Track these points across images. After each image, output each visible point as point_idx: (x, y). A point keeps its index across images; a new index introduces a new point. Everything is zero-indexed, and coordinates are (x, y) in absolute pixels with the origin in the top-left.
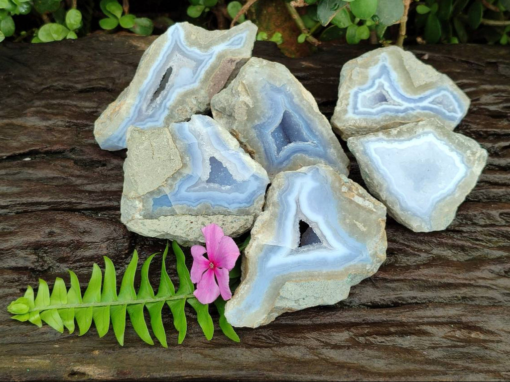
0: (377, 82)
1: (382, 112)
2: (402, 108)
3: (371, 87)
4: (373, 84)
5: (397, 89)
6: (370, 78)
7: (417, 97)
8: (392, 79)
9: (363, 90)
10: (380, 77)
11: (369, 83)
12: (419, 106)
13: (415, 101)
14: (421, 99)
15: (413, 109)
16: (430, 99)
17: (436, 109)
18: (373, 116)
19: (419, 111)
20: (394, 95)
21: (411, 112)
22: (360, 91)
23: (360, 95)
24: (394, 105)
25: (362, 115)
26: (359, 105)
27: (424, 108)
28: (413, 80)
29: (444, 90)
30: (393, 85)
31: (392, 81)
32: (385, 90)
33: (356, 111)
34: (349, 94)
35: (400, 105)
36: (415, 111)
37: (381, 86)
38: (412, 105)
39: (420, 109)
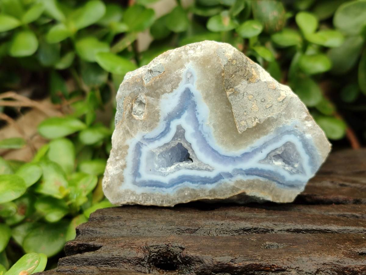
0: (174, 124)
1: (178, 183)
2: (212, 175)
3: (163, 134)
4: (167, 129)
5: (207, 139)
6: (161, 118)
7: (238, 152)
8: (200, 119)
9: (151, 140)
10: (179, 116)
11: (161, 127)
12: (241, 170)
13: (234, 159)
14: (246, 156)
15: (230, 176)
16: (262, 155)
17: (270, 172)
18: (164, 189)
19: (239, 177)
20: (201, 150)
21: (226, 180)
22: (144, 143)
23: (146, 150)
24: (199, 169)
25: (147, 188)
26: (142, 170)
27: (249, 172)
28: (236, 120)
29: (289, 132)
30: (200, 132)
31: (200, 122)
32: (187, 142)
33: (138, 180)
34: (127, 147)
35: (209, 170)
36: (234, 179)
37: (180, 133)
38: (229, 168)
39: (242, 174)
